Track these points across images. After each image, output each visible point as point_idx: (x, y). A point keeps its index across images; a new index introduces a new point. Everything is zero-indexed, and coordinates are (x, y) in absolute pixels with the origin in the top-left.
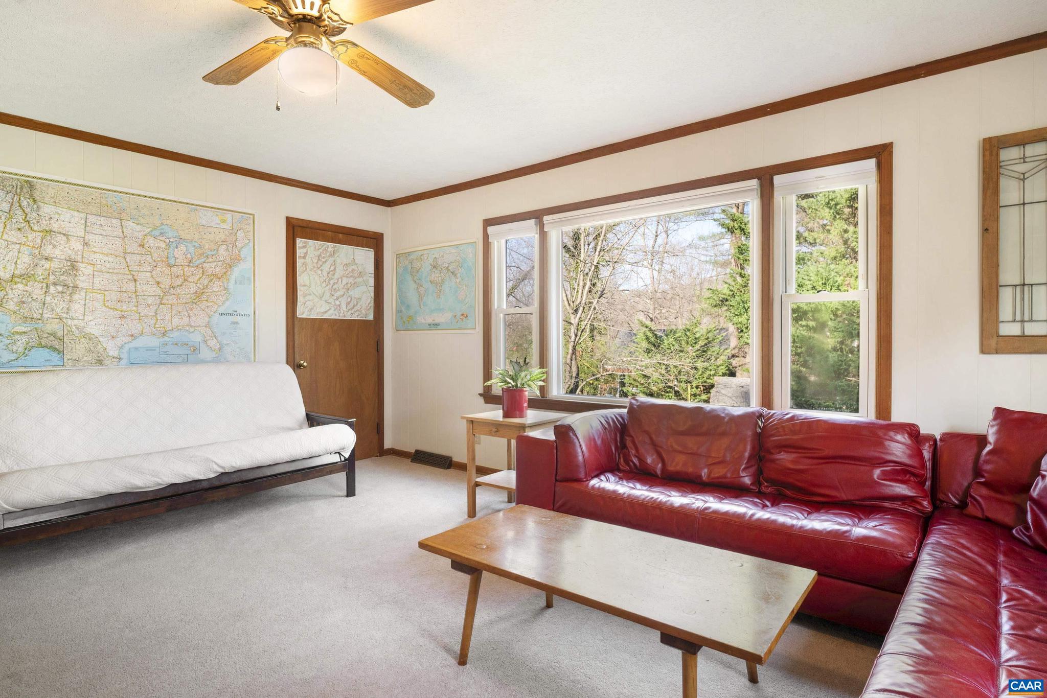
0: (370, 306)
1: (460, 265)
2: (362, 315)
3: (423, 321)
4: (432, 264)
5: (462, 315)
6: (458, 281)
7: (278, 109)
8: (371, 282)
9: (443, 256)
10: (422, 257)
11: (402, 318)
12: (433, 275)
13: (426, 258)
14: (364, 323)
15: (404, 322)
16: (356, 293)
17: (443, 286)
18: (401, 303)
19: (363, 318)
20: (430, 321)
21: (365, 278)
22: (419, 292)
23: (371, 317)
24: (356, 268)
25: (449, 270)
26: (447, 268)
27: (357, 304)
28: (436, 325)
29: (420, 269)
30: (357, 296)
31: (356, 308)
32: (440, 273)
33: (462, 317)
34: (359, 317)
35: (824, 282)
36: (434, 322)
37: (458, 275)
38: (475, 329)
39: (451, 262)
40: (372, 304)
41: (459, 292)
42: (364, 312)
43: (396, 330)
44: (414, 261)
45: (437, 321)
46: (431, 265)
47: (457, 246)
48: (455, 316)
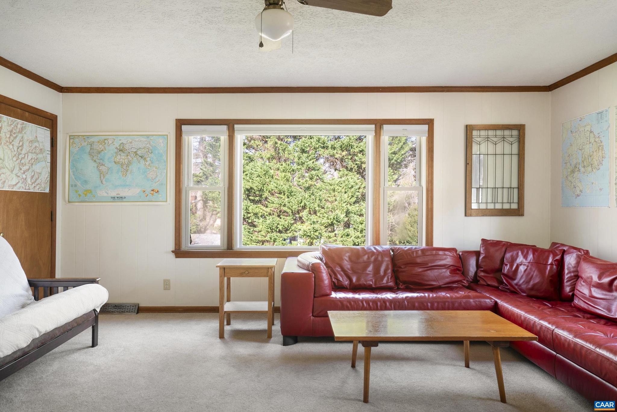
0: (47, 180)
1: (150, 151)
2: (41, 189)
3: (105, 195)
4: (119, 148)
5: (153, 190)
6: (147, 163)
7: (261, 45)
8: (49, 159)
9: (131, 143)
10: (106, 141)
11: (77, 191)
12: (119, 157)
13: (110, 142)
14: (43, 194)
15: (80, 195)
16: (37, 168)
17: (130, 167)
18: (75, 179)
19: (42, 190)
20: (114, 194)
21: (44, 155)
22: (100, 171)
23: (47, 191)
24: (38, 145)
25: (137, 154)
26: (135, 152)
27: (38, 177)
28: (121, 199)
29: (102, 150)
30: (38, 171)
31: (38, 182)
32: (127, 156)
33: (152, 192)
34: (39, 190)
35: (265, 173)
36: (118, 196)
37: (148, 159)
38: (167, 201)
39: (140, 148)
40: (49, 179)
41: (149, 172)
42: (43, 186)
43: (69, 202)
44: (95, 143)
45: (121, 195)
46: (117, 148)
47: (148, 136)
48: (144, 191)
